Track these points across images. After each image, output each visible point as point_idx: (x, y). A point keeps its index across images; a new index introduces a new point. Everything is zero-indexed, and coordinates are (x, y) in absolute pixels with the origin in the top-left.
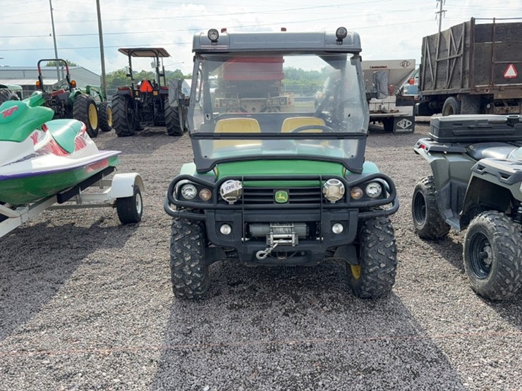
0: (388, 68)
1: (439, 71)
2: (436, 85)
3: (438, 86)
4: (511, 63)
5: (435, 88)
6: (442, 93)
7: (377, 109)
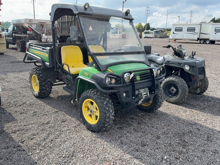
0: (47, 23)
1: (62, 26)
2: (62, 32)
3: (63, 32)
4: (91, 25)
5: (62, 33)
6: (66, 35)
7: (45, 41)
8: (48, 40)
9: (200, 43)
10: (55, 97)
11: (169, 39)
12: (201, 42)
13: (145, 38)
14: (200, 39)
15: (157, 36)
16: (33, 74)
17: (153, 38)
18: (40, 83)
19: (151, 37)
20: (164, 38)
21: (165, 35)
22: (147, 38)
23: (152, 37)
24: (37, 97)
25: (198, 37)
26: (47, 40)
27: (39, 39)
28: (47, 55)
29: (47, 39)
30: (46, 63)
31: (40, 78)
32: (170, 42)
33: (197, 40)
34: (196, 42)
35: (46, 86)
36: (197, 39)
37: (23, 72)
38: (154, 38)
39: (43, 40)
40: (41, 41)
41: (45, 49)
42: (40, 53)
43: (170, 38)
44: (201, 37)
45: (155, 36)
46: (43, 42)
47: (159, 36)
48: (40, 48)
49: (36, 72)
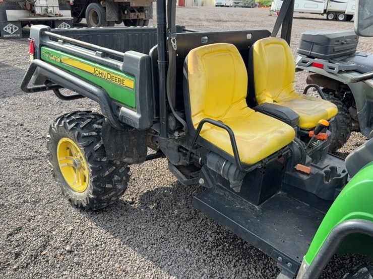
7: (43, 13)
8: (49, 10)
9: (328, 19)
10: (133, 203)
11: (271, 11)
12: (330, 18)
13: (217, 6)
14: (328, 12)
15: (239, 3)
16: (63, 137)
17: (231, 7)
18: (95, 171)
19: (227, 5)
20: (250, 7)
21: (252, 3)
22: (220, 7)
23: (229, 5)
24: (80, 207)
25: (325, 9)
26: (47, 9)
27: (29, 7)
28: (130, 83)
29: (47, 7)
30: (123, 109)
31: (95, 155)
32: (271, 15)
33: (322, 14)
34: (321, 16)
35: (116, 178)
36: (322, 12)
37: (7, 99)
38: (233, 8)
39: (38, 11)
40: (33, 12)
41: (120, 59)
42: (91, 70)
43: (272, 9)
44: (329, 9)
45: (235, 3)
46: (39, 15)
47: (241, 4)
48: (94, 50)
49: (79, 134)
